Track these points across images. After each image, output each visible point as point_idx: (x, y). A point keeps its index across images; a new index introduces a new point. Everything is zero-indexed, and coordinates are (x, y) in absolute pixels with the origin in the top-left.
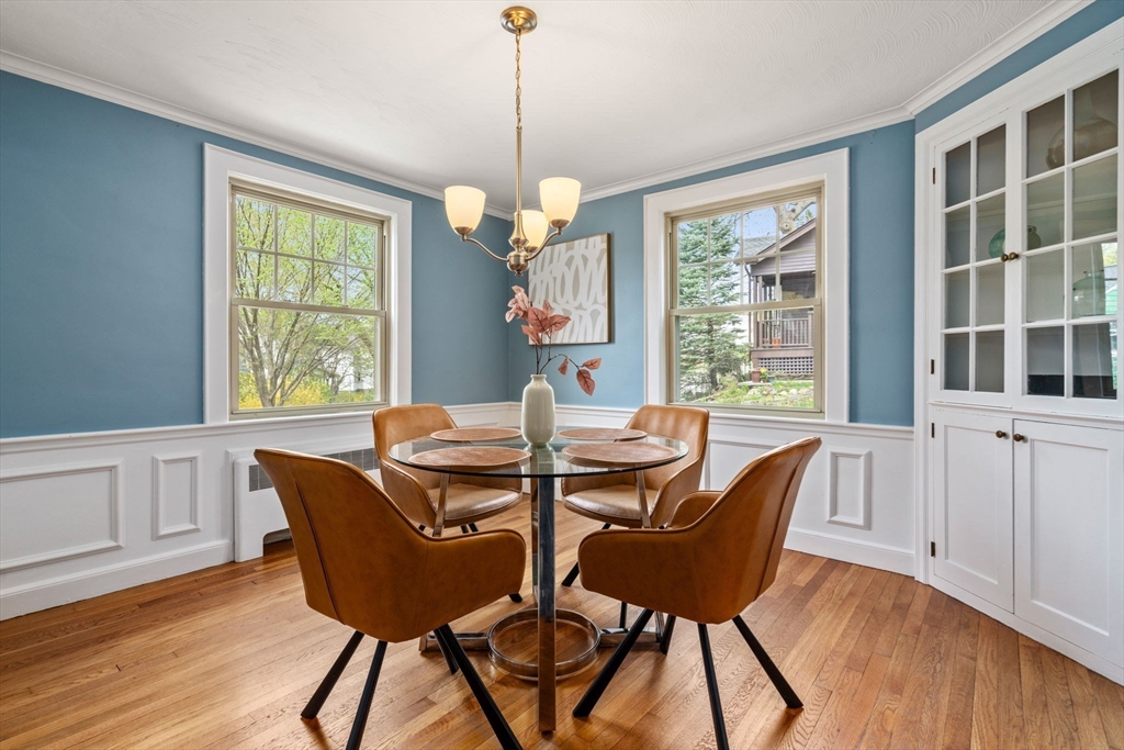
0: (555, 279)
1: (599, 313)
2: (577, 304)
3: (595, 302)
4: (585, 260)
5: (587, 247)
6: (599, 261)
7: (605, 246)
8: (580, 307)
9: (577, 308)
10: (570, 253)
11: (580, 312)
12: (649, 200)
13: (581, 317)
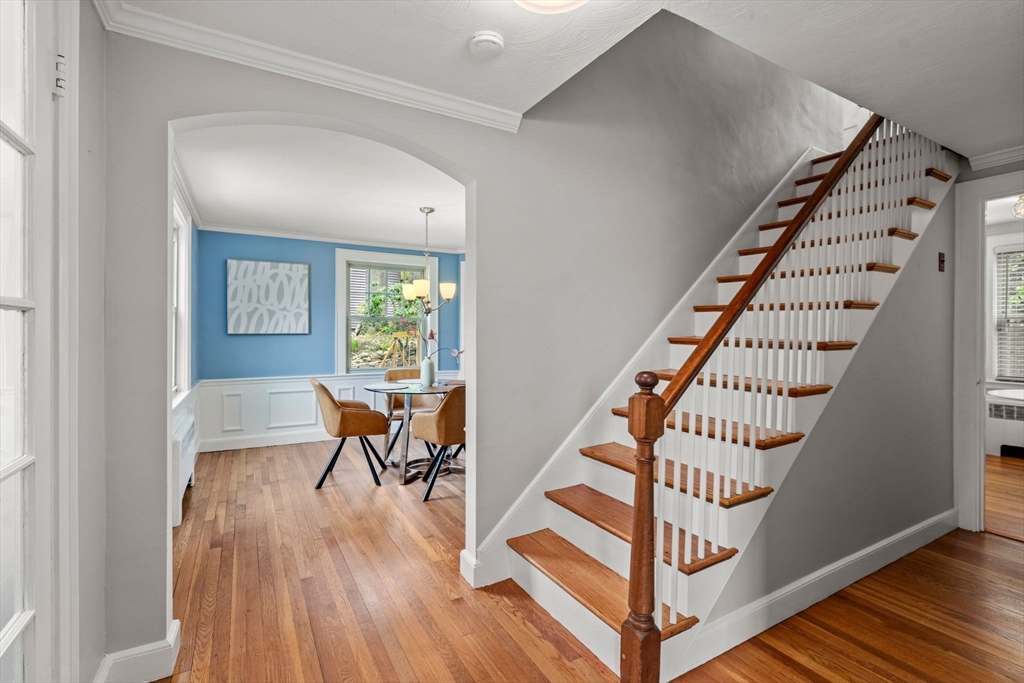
0: (259, 287)
1: (301, 315)
2: (282, 306)
3: (298, 307)
4: (289, 279)
5: (291, 269)
6: (302, 281)
7: (307, 272)
8: (284, 309)
9: (282, 310)
10: (274, 271)
11: (285, 313)
12: (339, 252)
13: (285, 316)
